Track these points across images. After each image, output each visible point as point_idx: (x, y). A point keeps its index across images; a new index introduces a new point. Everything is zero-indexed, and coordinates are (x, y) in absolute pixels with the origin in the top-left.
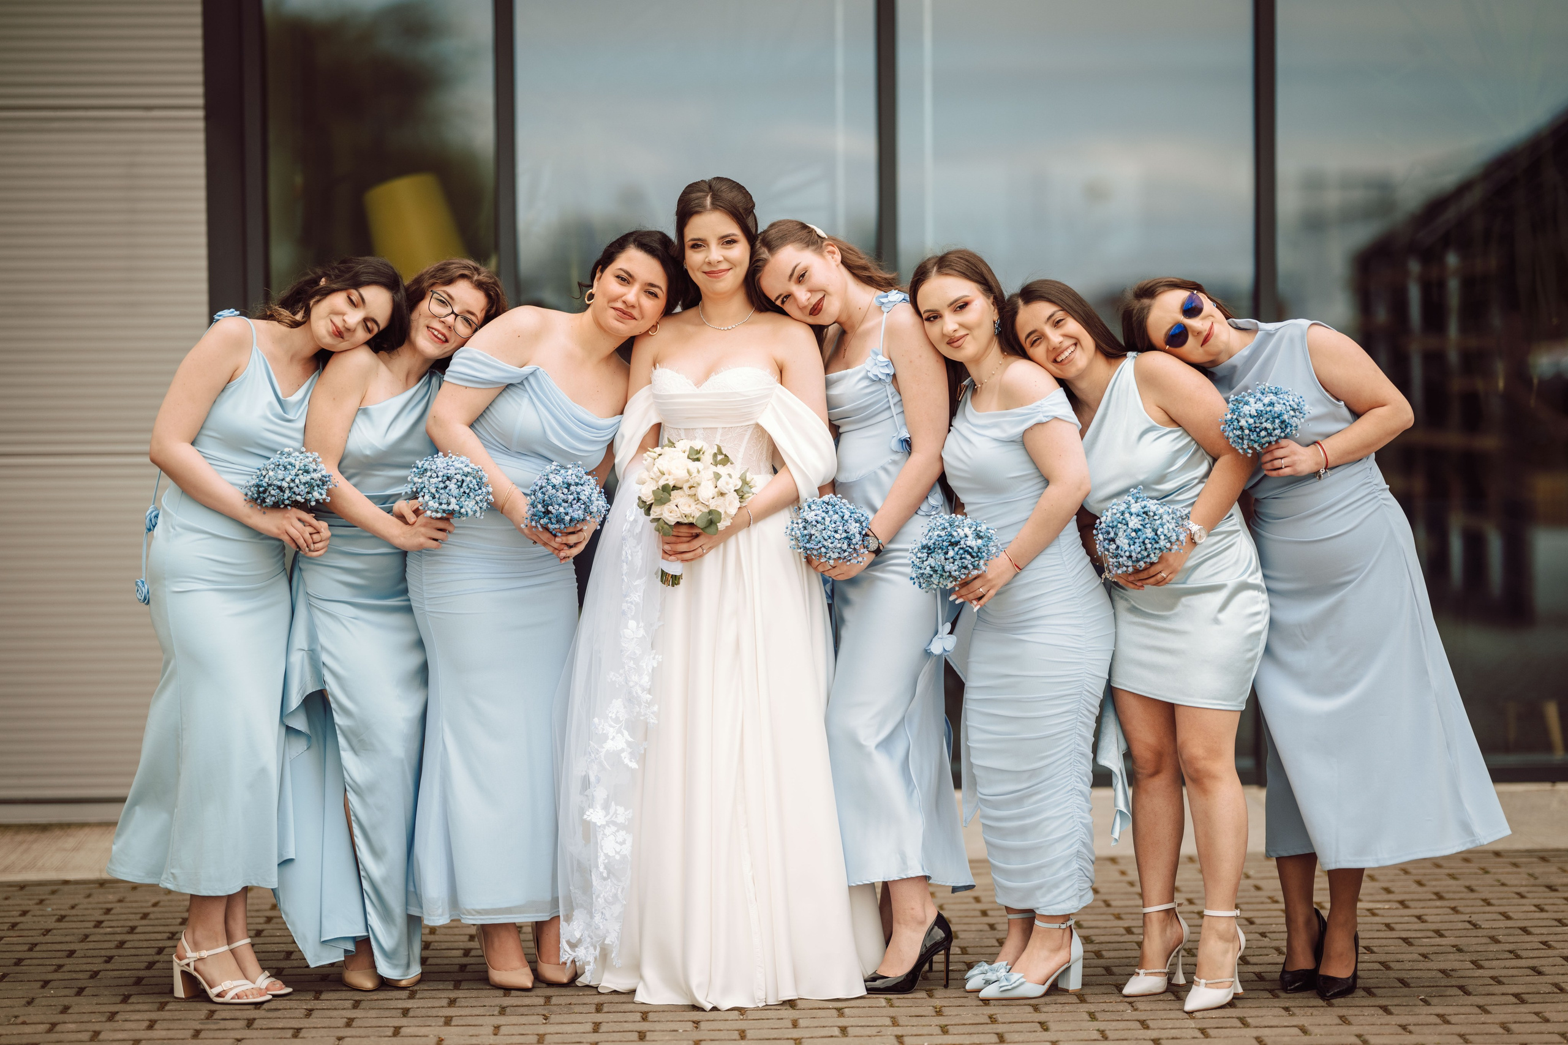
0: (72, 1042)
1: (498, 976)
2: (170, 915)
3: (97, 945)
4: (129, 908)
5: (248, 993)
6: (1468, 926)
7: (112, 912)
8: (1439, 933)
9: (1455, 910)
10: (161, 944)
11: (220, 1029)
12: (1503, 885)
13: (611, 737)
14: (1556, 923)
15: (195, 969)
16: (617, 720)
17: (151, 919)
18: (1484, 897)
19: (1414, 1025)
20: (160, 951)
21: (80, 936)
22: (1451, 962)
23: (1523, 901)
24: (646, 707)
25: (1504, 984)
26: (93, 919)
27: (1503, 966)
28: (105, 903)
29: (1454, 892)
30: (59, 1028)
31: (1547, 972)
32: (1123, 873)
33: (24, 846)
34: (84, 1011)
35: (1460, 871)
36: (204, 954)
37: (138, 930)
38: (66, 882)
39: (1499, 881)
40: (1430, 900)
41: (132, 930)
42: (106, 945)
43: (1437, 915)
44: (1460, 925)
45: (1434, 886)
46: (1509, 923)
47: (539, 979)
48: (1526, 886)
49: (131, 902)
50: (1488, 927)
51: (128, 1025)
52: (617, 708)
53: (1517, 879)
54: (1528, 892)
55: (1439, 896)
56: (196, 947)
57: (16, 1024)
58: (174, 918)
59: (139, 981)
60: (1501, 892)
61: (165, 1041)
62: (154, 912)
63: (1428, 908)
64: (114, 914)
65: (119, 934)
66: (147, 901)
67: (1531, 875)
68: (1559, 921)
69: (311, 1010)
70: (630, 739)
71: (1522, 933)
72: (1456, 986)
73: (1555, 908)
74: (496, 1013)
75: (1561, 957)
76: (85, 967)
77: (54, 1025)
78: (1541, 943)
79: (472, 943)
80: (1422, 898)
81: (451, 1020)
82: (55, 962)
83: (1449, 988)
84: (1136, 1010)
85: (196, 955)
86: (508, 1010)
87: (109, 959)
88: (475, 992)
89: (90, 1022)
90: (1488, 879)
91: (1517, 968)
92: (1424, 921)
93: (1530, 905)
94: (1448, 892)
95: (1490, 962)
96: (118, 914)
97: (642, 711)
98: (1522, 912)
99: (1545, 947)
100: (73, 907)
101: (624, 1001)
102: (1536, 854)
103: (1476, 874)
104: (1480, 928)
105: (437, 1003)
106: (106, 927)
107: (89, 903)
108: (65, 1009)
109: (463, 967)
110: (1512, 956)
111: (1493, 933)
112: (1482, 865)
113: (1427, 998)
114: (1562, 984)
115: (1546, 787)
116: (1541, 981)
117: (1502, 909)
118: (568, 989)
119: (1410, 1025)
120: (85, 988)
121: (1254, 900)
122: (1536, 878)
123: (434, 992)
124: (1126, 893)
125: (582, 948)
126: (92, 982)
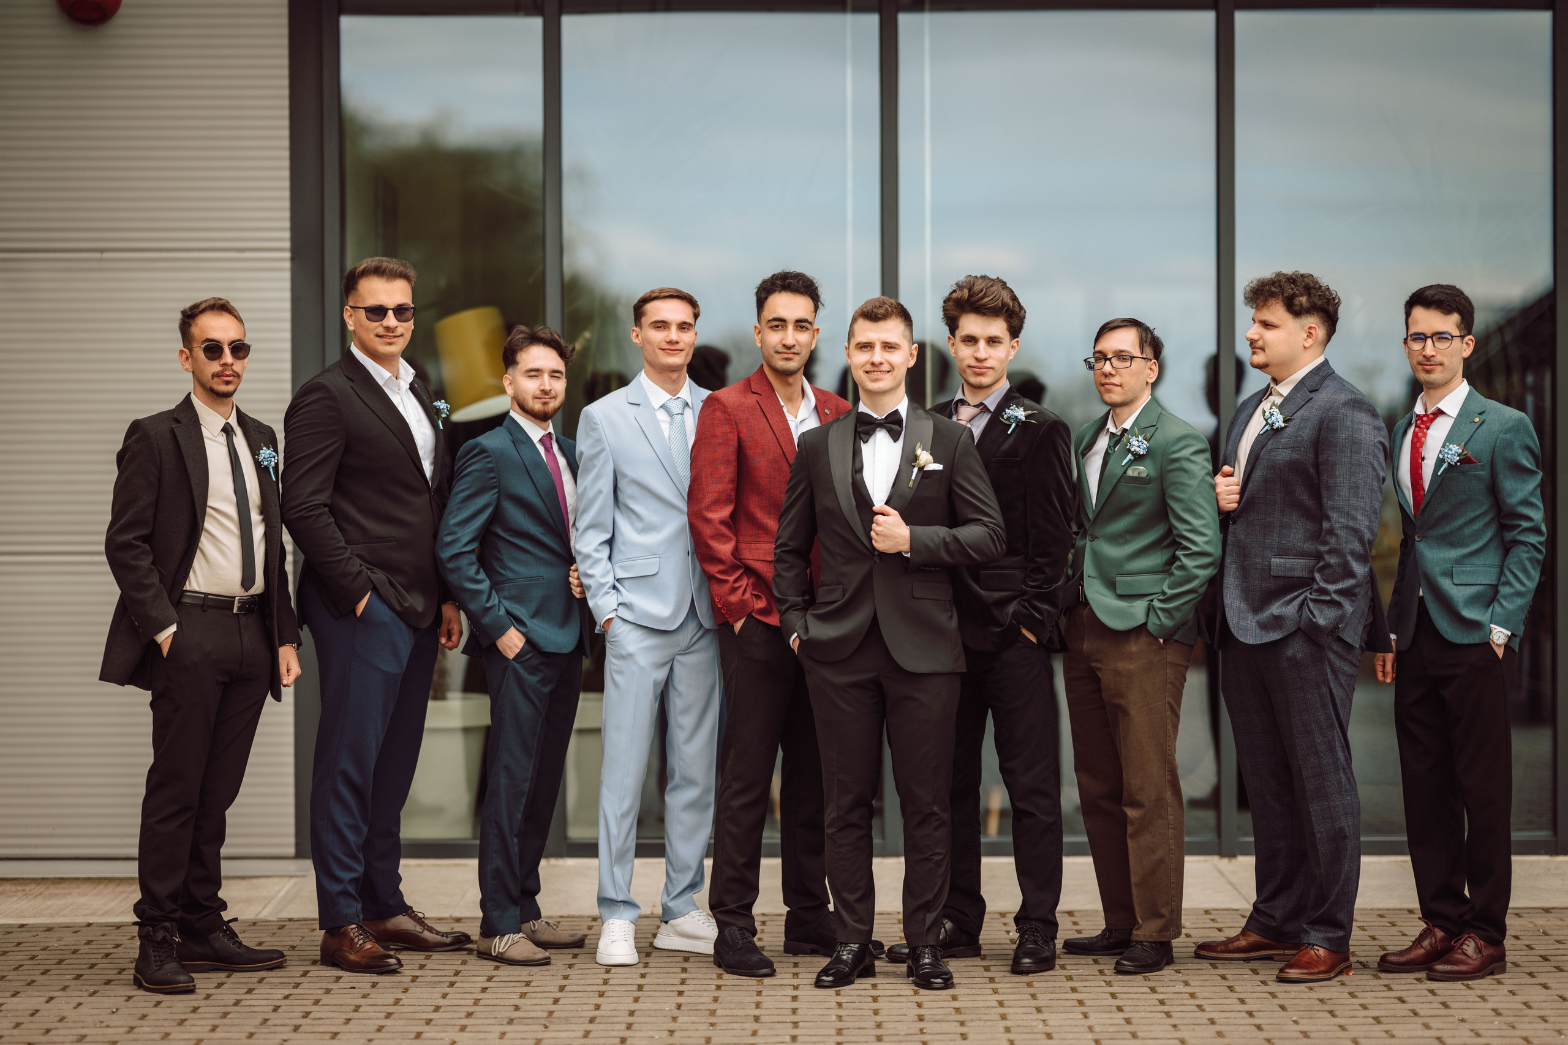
0: (146, 1040)
11: (271, 1033)
19: (1279, 1039)
30: (136, 1030)
34: (159, 1018)
51: (194, 1029)
57: (101, 1027)
61: (224, 1041)
69: (349, 1020)
74: (505, 1023)
77: (132, 1028)
81: (465, 1028)
84: (1046, 1025)
86: (515, 1021)
89: (163, 1026)
105: (456, 1015)
108: (144, 1017)
113: (1298, 1020)
119: (1274, 1038)
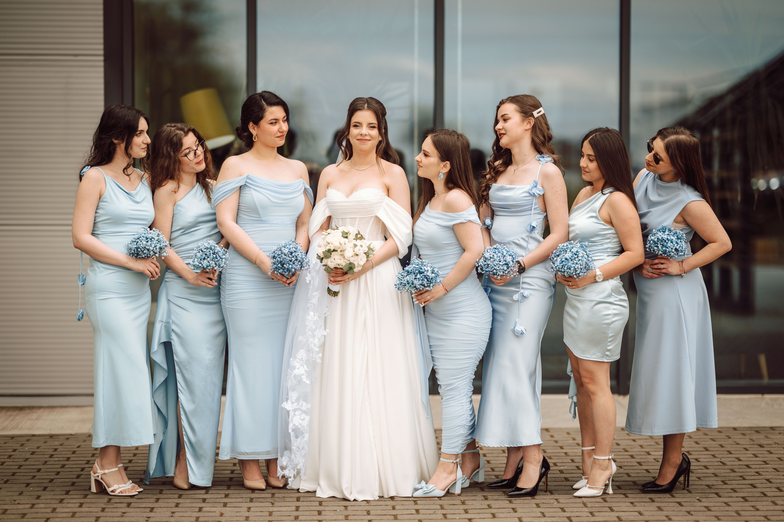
0: (43, 513)
1: (249, 483)
2: (86, 452)
3: (52, 467)
4: (66, 448)
5: (127, 491)
6: (720, 464)
7: (58, 450)
8: (706, 467)
9: (714, 456)
10: (83, 466)
11: (114, 508)
12: (737, 444)
13: (297, 367)
14: (763, 463)
15: (101, 479)
16: (301, 360)
17: (77, 454)
18: (728, 450)
19: (694, 511)
20: (83, 469)
21: (43, 462)
22: (712, 481)
23: (747, 452)
24: (316, 354)
25: (737, 492)
26: (49, 454)
27: (737, 483)
28: (54, 446)
29: (714, 447)
30: (36, 506)
31: (758, 487)
32: (552, 436)
33: (12, 418)
34: (47, 498)
35: (716, 437)
36: (106, 471)
37: (71, 459)
38: (34, 435)
39: (735, 442)
40: (702, 451)
41: (68, 459)
42: (56, 466)
43: (705, 458)
44: (717, 464)
45: (704, 444)
46: (740, 463)
47: (269, 485)
48: (749, 445)
49: (66, 445)
50: (730, 464)
51: (70, 505)
52: (302, 354)
53: (745, 441)
54: (750, 448)
55: (706, 449)
56: (102, 467)
57: (15, 504)
58: (88, 454)
59: (73, 484)
60: (736, 448)
61: (88, 513)
62: (78, 451)
63: (701, 455)
64: (58, 451)
65: (62, 461)
66: (74, 445)
67: (751, 439)
68: (765, 462)
69: (158, 499)
70: (307, 369)
71: (746, 467)
72: (714, 493)
73: (763, 456)
74: (248, 501)
75: (765, 479)
76: (46, 477)
77: (33, 505)
78: (756, 472)
79: (235, 467)
80: (698, 450)
81: (226, 504)
82: (32, 474)
83: (711, 494)
84: (559, 503)
85: (102, 472)
86: (254, 500)
87: (58, 473)
88: (238, 491)
89: (51, 503)
90: (730, 441)
91: (744, 484)
92: (699, 461)
93: (750, 454)
94: (710, 447)
95: (731, 481)
96: (60, 451)
97: (314, 356)
98: (746, 457)
99: (757, 474)
100: (38, 448)
101: (310, 496)
102: (754, 429)
103: (724, 438)
104: (726, 465)
105: (219, 496)
106: (55, 458)
107: (46, 446)
108: (38, 497)
109: (231, 479)
110: (741, 478)
111: (733, 467)
112: (728, 434)
113: (700, 499)
114: (765, 493)
115: (759, 396)
116: (755, 491)
117: (737, 456)
118: (283, 490)
119: (692, 511)
120: (47, 487)
121: (616, 450)
122: (754, 441)
123: (218, 491)
124: (554, 446)
125: (287, 470)
126: (50, 484)
